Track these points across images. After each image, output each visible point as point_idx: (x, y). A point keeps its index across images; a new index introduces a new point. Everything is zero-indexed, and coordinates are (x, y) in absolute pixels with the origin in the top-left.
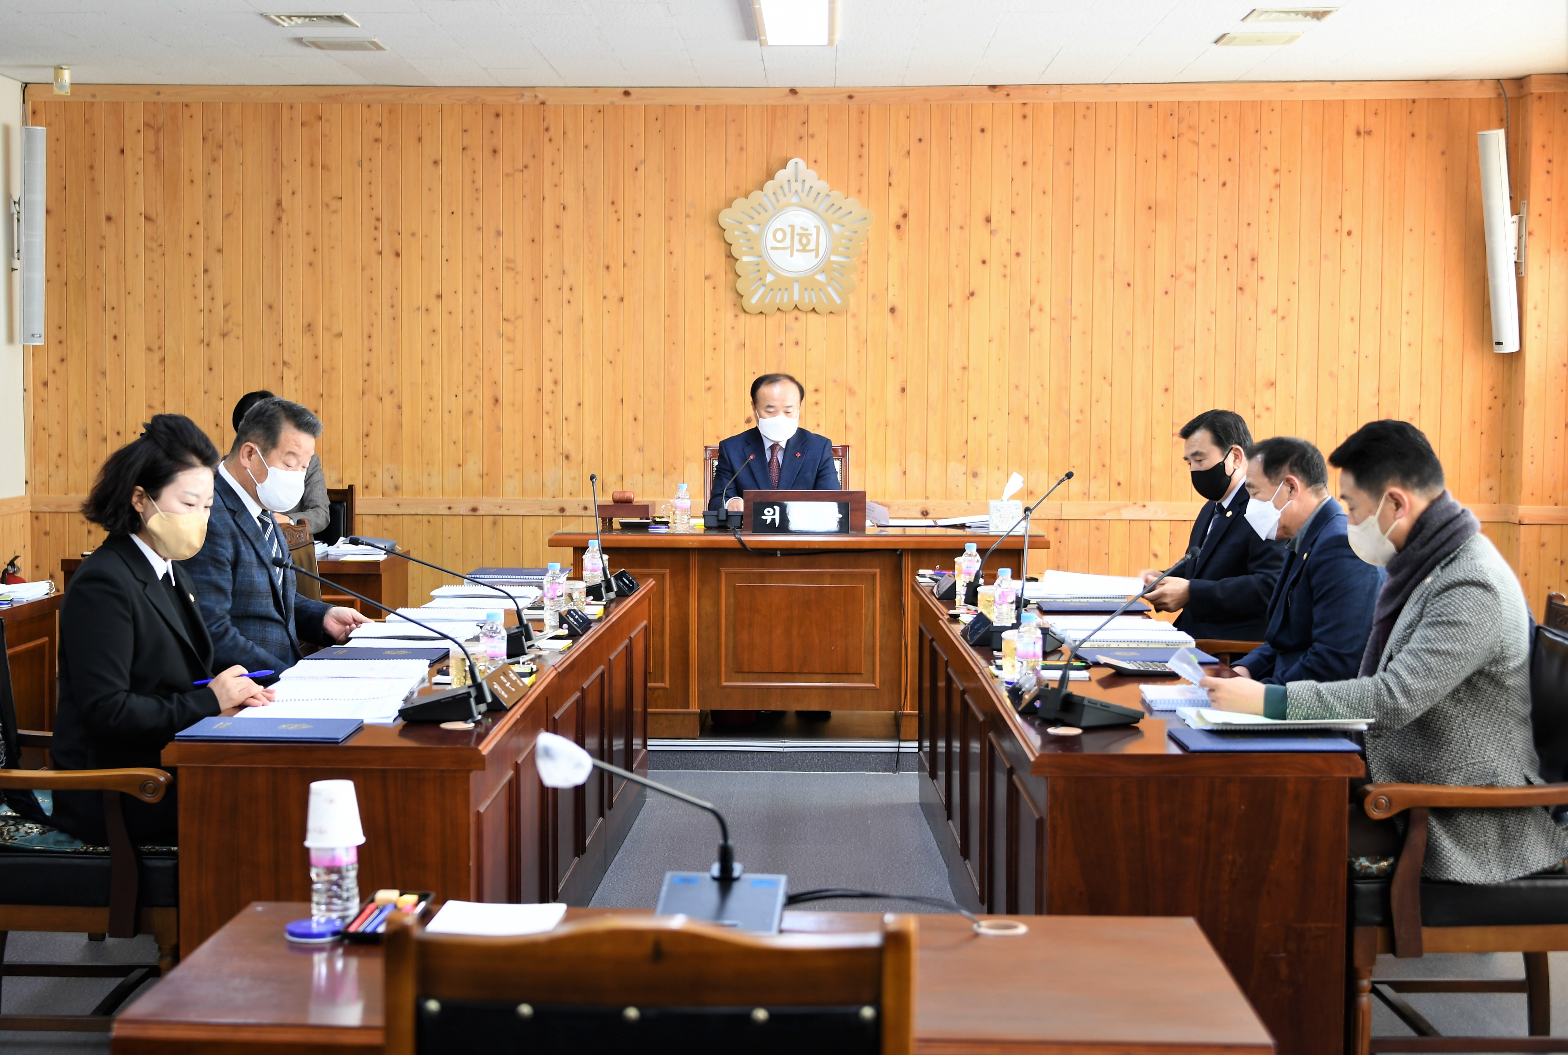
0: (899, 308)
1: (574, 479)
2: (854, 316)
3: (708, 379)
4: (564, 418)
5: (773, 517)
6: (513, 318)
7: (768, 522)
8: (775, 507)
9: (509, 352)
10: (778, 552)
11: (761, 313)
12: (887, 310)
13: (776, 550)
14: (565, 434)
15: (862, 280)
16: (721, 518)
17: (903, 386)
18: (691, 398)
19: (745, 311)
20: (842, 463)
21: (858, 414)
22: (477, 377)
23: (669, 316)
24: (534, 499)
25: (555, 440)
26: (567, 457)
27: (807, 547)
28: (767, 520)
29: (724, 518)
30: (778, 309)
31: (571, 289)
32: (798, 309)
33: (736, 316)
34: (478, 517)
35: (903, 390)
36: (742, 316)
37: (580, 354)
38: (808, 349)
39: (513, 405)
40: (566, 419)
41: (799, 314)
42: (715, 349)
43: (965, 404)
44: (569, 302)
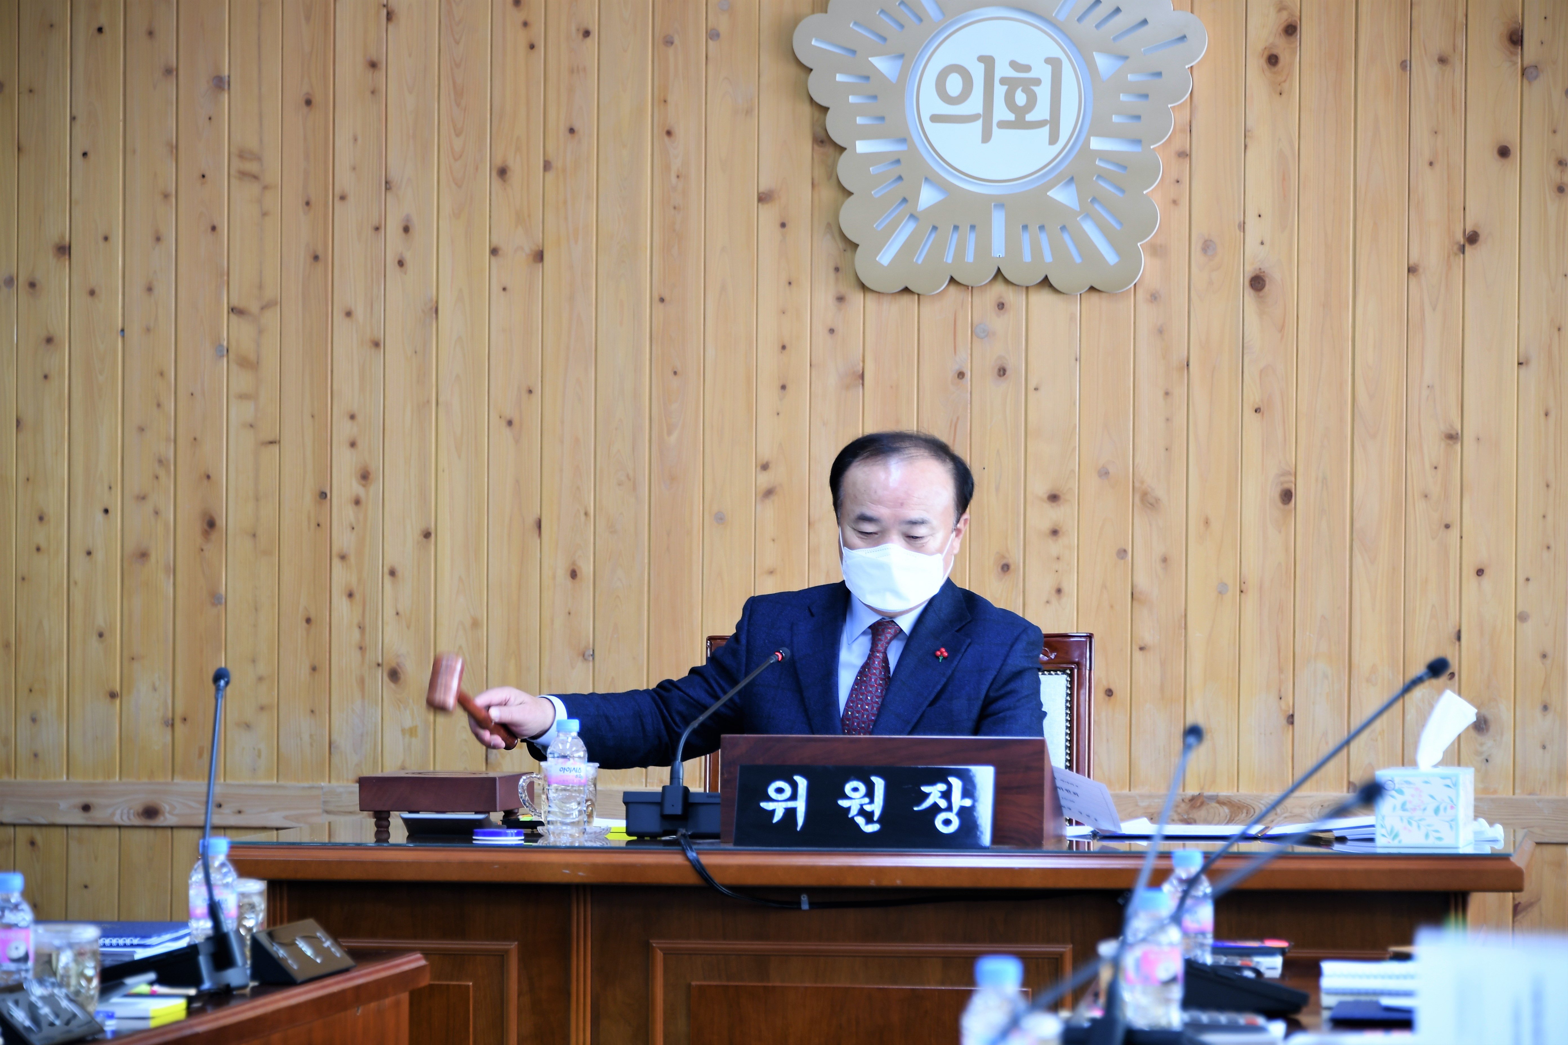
0: (1275, 276)
1: (412, 732)
2: (1154, 297)
3: (765, 467)
4: (386, 570)
5: (790, 804)
6: (254, 308)
7: (776, 819)
8: (797, 778)
9: (243, 397)
10: (804, 898)
11: (906, 290)
12: (1242, 281)
13: (797, 890)
14: (389, 612)
15: (1175, 202)
16: (669, 810)
17: (1286, 486)
18: (720, 518)
19: (864, 288)
20: (1071, 682)
21: (1165, 560)
22: (160, 461)
23: (662, 300)
24: (306, 784)
25: (361, 628)
26: (394, 675)
27: (873, 883)
28: (773, 811)
29: (678, 810)
30: (952, 280)
31: (406, 230)
32: (1007, 281)
33: (841, 299)
34: (160, 832)
35: (1287, 496)
36: (857, 298)
37: (428, 402)
38: (1031, 387)
39: (254, 535)
40: (392, 573)
41: (1010, 296)
42: (783, 387)
43: (1455, 532)
44: (401, 263)
